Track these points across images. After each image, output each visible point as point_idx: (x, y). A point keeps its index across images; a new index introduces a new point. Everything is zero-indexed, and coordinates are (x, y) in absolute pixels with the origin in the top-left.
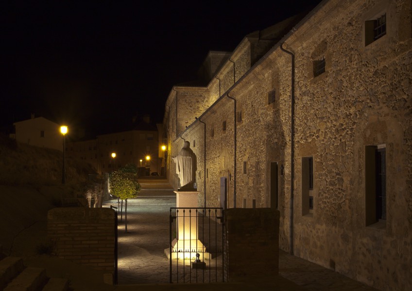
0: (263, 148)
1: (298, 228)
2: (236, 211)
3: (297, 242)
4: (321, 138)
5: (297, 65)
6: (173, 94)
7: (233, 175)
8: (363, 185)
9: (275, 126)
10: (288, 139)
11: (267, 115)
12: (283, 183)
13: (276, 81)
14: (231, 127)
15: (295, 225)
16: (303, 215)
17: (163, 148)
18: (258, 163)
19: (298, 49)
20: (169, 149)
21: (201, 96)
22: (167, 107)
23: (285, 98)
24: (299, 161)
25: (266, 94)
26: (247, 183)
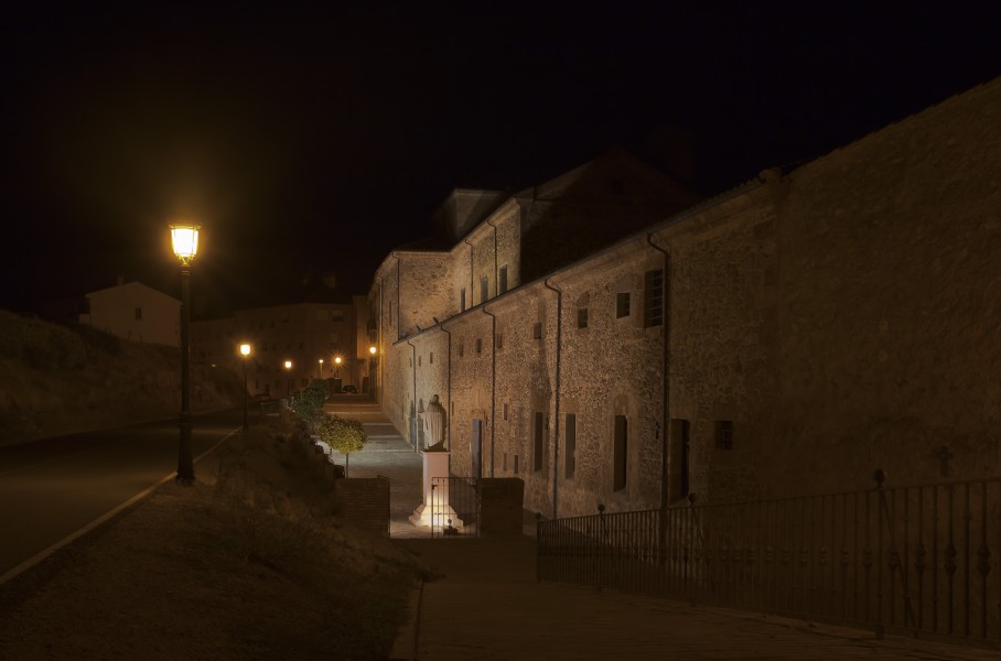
0: (528, 392)
1: (562, 492)
2: (493, 481)
3: (560, 508)
4: (583, 397)
5: (564, 306)
6: (391, 262)
7: (490, 418)
8: (613, 452)
9: (539, 368)
10: (553, 388)
11: (532, 353)
12: (548, 440)
13: (542, 312)
14: (487, 350)
15: (559, 489)
16: (567, 478)
17: (373, 350)
18: (521, 409)
19: (565, 288)
20: (382, 351)
21: (440, 267)
22: (378, 279)
23: (551, 338)
24: (563, 418)
25: (531, 325)
26: (508, 433)
